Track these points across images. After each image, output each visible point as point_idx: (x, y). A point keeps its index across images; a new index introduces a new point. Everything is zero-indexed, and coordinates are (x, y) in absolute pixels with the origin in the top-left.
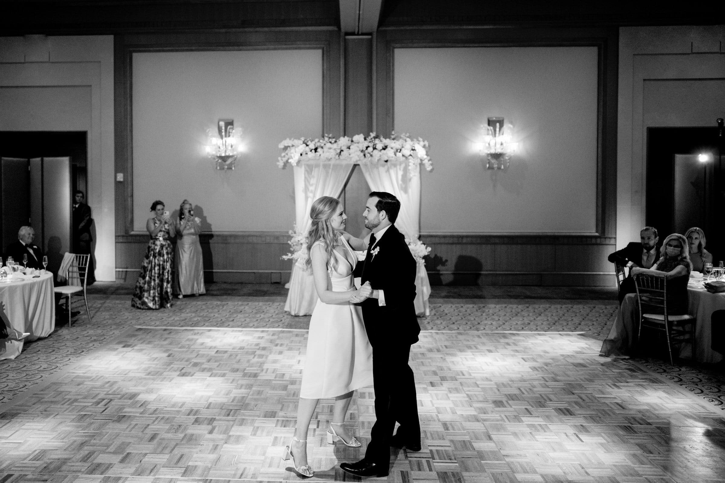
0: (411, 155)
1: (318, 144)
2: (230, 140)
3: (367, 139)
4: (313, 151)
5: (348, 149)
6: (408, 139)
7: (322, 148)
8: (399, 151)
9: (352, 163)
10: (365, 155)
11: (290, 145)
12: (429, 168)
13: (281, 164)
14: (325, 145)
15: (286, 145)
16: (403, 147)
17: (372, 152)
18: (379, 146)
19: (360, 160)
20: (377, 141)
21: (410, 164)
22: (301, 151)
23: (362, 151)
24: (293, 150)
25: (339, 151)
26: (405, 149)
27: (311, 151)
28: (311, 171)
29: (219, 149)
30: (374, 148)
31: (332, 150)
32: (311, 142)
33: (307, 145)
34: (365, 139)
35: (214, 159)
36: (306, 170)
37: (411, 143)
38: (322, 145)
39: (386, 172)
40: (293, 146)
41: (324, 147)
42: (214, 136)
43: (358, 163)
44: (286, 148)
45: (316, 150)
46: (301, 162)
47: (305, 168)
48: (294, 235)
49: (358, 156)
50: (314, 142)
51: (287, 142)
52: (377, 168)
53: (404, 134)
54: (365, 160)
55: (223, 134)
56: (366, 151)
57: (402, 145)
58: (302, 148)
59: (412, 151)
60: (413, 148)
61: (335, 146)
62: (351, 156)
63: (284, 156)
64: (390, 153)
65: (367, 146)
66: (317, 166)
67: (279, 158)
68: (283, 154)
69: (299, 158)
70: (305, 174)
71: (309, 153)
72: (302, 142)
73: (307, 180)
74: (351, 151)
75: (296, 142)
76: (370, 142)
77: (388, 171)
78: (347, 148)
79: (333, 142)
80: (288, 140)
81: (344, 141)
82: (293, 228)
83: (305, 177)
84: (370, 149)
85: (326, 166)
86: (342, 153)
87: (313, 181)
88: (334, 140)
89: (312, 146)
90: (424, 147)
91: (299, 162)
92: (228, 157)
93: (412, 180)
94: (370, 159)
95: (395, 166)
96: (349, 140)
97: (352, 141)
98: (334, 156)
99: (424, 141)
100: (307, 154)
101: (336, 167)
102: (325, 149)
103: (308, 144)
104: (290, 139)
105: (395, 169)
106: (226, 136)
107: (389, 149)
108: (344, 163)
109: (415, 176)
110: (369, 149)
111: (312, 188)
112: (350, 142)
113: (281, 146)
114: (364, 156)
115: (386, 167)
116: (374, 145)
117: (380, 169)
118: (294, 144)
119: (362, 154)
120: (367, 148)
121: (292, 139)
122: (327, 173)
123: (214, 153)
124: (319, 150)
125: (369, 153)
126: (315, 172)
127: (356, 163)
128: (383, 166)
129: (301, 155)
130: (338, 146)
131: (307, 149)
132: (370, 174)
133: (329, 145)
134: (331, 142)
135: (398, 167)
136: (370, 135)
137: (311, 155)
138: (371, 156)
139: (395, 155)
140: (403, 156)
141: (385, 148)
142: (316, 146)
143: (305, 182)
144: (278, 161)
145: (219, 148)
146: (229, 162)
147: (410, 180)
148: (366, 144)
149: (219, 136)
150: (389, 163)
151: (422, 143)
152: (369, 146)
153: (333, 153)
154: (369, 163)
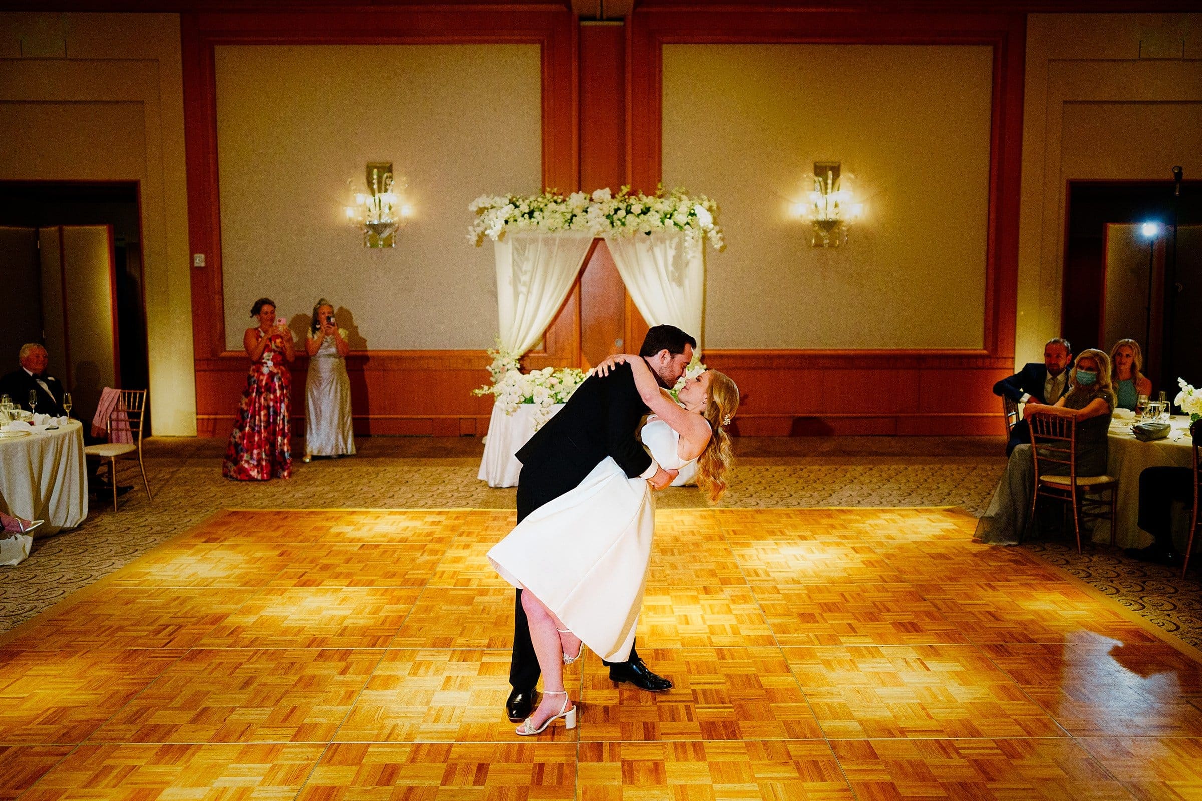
0: (688, 223)
1: (535, 205)
2: (387, 198)
3: (616, 195)
4: (527, 216)
5: (585, 213)
6: (684, 197)
7: (542, 210)
8: (668, 216)
9: (592, 237)
10: (612, 223)
11: (488, 206)
12: (718, 245)
13: (473, 238)
14: (546, 205)
15: (482, 206)
16: (675, 210)
17: (625, 217)
18: (636, 208)
19: (604, 231)
20: (632, 200)
21: (687, 238)
22: (506, 216)
24: (492, 213)
25: (569, 216)
26: (679, 213)
27: (523, 216)
28: (524, 249)
29: (368, 213)
30: (628, 212)
31: (557, 215)
32: (523, 200)
33: (517, 207)
34: (613, 197)
35: (361, 229)
36: (515, 249)
37: (689, 204)
38: (542, 206)
39: (648, 251)
40: (493, 207)
41: (545, 210)
42: (360, 191)
43: (602, 236)
44: (481, 211)
45: (531, 214)
46: (506, 234)
47: (513, 244)
48: (495, 355)
49: (601, 224)
50: (527, 202)
51: (483, 201)
52: (634, 245)
53: (677, 188)
54: (613, 231)
55: (375, 186)
56: (615, 217)
57: (675, 206)
58: (507, 210)
59: (690, 217)
60: (692, 212)
61: (563, 207)
62: (589, 224)
63: (478, 225)
64: (653, 219)
65: (616, 207)
66: (534, 241)
67: (470, 228)
68: (476, 222)
69: (502, 228)
70: (513, 254)
71: (520, 219)
72: (507, 201)
73: (516, 265)
74: (589, 216)
75: (498, 201)
76: (621, 201)
77: (651, 249)
78: (584, 211)
79: (559, 201)
80: (484, 197)
81: (577, 199)
82: (494, 345)
83: (514, 260)
84: (622, 213)
85: (547, 241)
86: (575, 219)
87: (527, 266)
88: (562, 197)
89: (525, 207)
90: (710, 209)
91: (502, 235)
92: (385, 226)
93: (690, 265)
94: (620, 229)
95: (662, 241)
96: (586, 199)
97: (592, 200)
98: (561, 225)
99: (709, 201)
100: (516, 221)
101: (564, 242)
102: (547, 213)
103: (518, 203)
104: (488, 197)
105: (663, 246)
106: (379, 192)
107: (652, 212)
108: (578, 236)
109: (694, 257)
110: (619, 212)
111: (524, 278)
112: (588, 201)
113: (473, 208)
114: (610, 226)
115: (648, 243)
116: (627, 207)
117: (637, 245)
118: (495, 205)
119: (608, 221)
120: (616, 210)
121: (492, 196)
122: (551, 252)
123: (360, 219)
124: (536, 214)
125: (619, 220)
126: (530, 252)
127: (597, 237)
128: (643, 241)
129: (507, 222)
130: (567, 208)
131: (517, 212)
132: (621, 255)
133: (553, 206)
134: (556, 202)
135: (667, 242)
136: (620, 190)
137: (523, 222)
138: (623, 224)
139: (663, 222)
140: (675, 224)
141: (646, 211)
142: (532, 208)
143: (513, 266)
144: (468, 233)
145: (369, 211)
146: (385, 234)
147: (687, 264)
148: (615, 204)
149: (369, 191)
150: (651, 236)
151: (706, 204)
152: (619, 209)
153: (559, 220)
154: (619, 237)
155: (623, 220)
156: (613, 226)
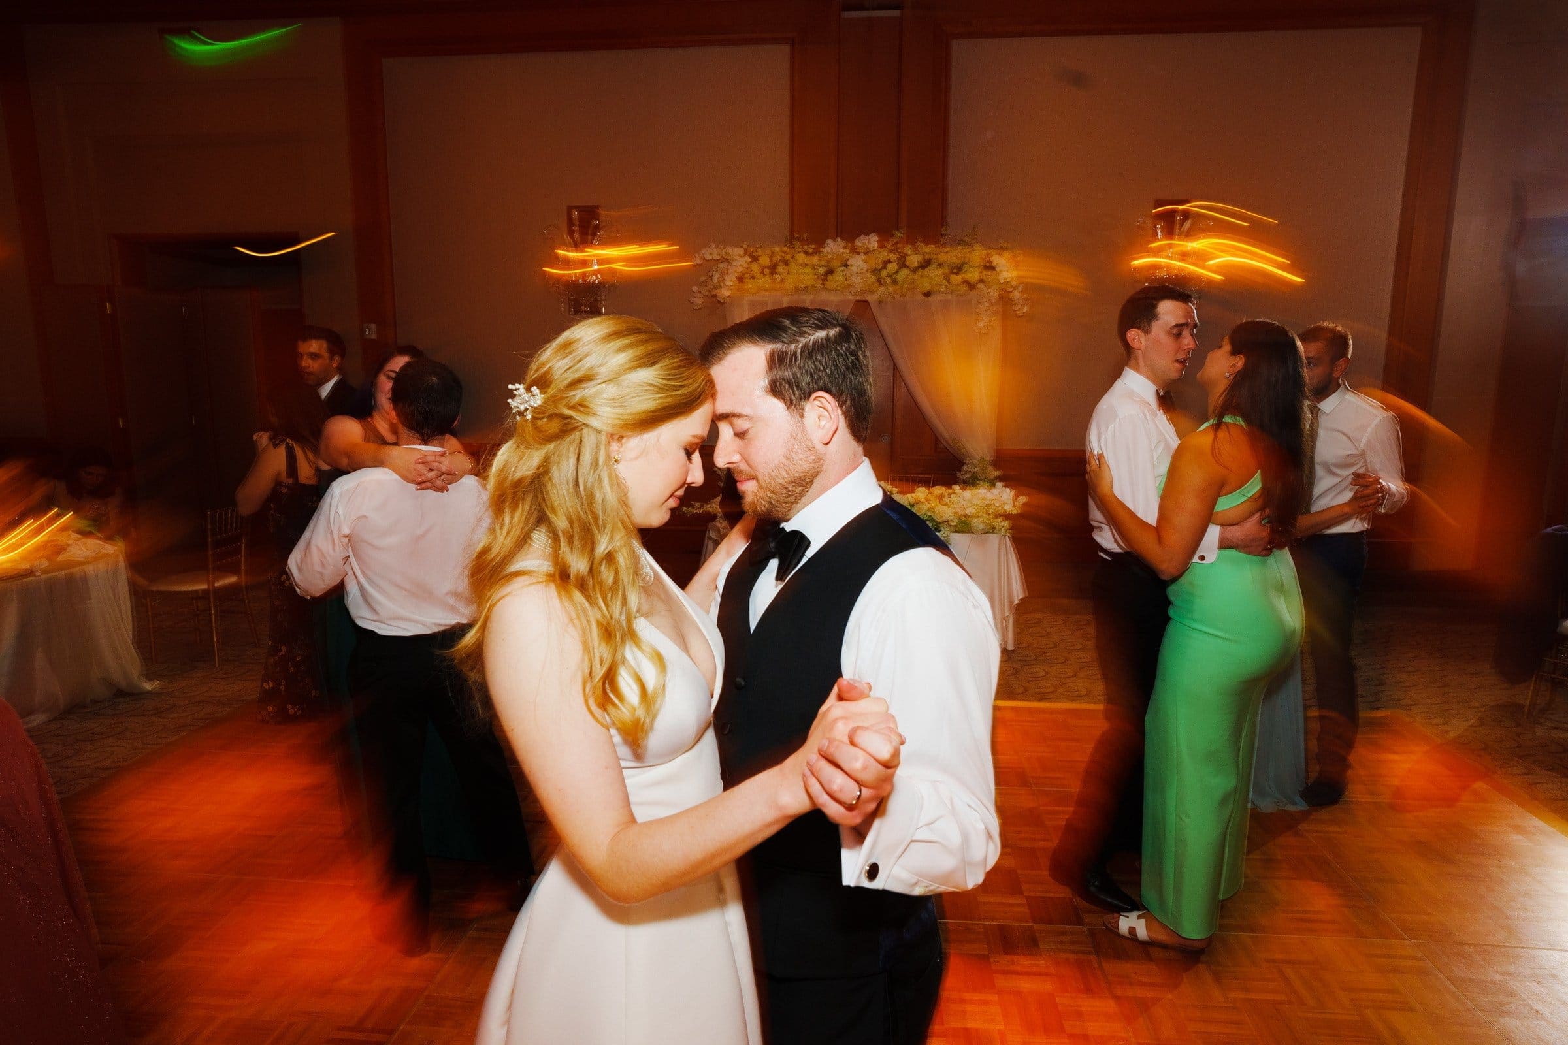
0: (982, 281)
1: (778, 256)
3: (887, 244)
4: (767, 271)
5: (844, 267)
6: (976, 245)
7: (786, 263)
8: (955, 270)
9: (853, 297)
10: (880, 280)
11: (718, 258)
12: (1022, 310)
13: (697, 301)
14: (793, 257)
15: (708, 257)
16: (965, 263)
17: (897, 272)
18: (914, 259)
19: (869, 291)
20: (908, 249)
21: (980, 300)
22: (741, 272)
23: (875, 272)
24: (723, 268)
25: (822, 271)
26: (970, 267)
27: (762, 271)
30: (902, 265)
31: (807, 270)
32: (764, 250)
33: (754, 259)
34: (882, 245)
35: (562, 290)
37: (985, 254)
38: (788, 258)
40: (724, 260)
41: (792, 263)
43: (866, 297)
45: (773, 269)
46: (740, 297)
49: (865, 282)
50: (769, 252)
51: (711, 251)
52: (909, 310)
53: (967, 233)
54: (882, 290)
55: (578, 240)
56: (884, 272)
57: (965, 257)
58: (742, 264)
59: (985, 271)
60: (988, 264)
61: (815, 260)
62: (850, 282)
63: (704, 284)
64: (935, 274)
65: (886, 259)
67: (695, 288)
68: (702, 279)
69: (736, 287)
71: (759, 275)
72: (742, 252)
74: (850, 270)
75: (731, 252)
76: (891, 251)
77: (930, 315)
78: (842, 264)
79: (811, 250)
80: (712, 245)
81: (834, 247)
84: (892, 267)
86: (832, 276)
88: (814, 246)
89: (765, 260)
90: (1013, 261)
91: (734, 296)
92: (590, 287)
93: (985, 338)
94: (891, 289)
95: (946, 305)
96: (845, 248)
97: (853, 249)
98: (811, 282)
99: (1012, 249)
100: (753, 276)
102: (794, 267)
103: (756, 255)
104: (717, 247)
105: (946, 311)
106: (584, 244)
107: (934, 266)
108: (835, 298)
109: (991, 327)
110: (889, 266)
112: (848, 251)
113: (697, 260)
114: (878, 283)
115: (927, 308)
116: (899, 259)
117: (912, 310)
118: (726, 257)
119: (874, 278)
120: (886, 262)
121: (724, 246)
124: (781, 269)
125: (889, 276)
127: (860, 298)
128: (921, 305)
129: (741, 279)
130: (820, 261)
131: (755, 267)
133: (801, 257)
134: (806, 253)
136: (893, 236)
137: (762, 279)
138: (895, 281)
139: (948, 280)
140: (965, 281)
141: (925, 264)
142: (774, 261)
144: (693, 294)
148: (884, 255)
149: (570, 243)
150: (932, 298)
151: (1009, 254)
152: (889, 261)
153: (808, 276)
154: (889, 299)
155: (894, 276)
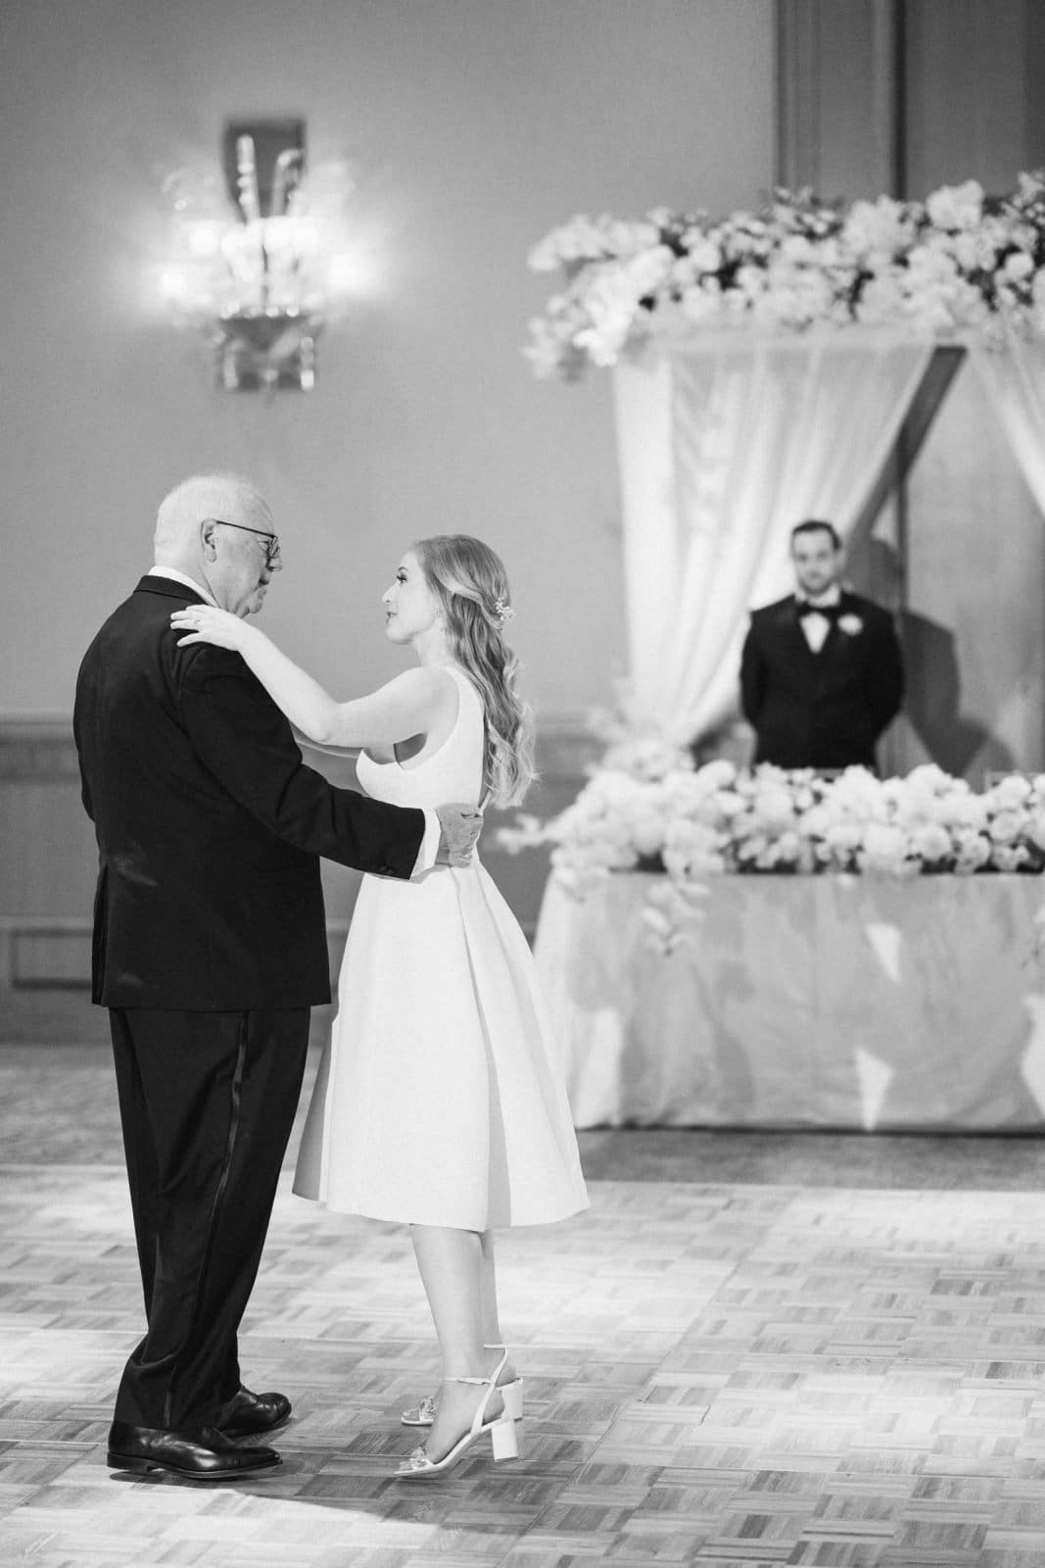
1: (740, 244)
2: (287, 233)
3: (1005, 206)
4: (712, 283)
5: (899, 269)
7: (761, 262)
9: (926, 341)
10: (989, 296)
11: (591, 251)
13: (544, 356)
14: (777, 244)
15: (571, 253)
17: (1029, 279)
19: (965, 324)
22: (645, 287)
23: (976, 276)
24: (604, 276)
25: (846, 280)
27: (700, 283)
28: (707, 385)
29: (227, 281)
31: (811, 277)
32: (705, 234)
33: (680, 251)
34: (990, 210)
35: (207, 332)
36: (681, 388)
38: (761, 248)
40: (610, 257)
41: (774, 261)
42: (205, 213)
43: (962, 338)
44: (575, 267)
45: (727, 276)
46: (649, 342)
47: (672, 370)
48: (614, 732)
49: (949, 306)
50: (716, 235)
51: (575, 238)
54: (991, 324)
55: (249, 198)
56: (1000, 277)
58: (650, 266)
61: (828, 252)
62: (909, 305)
63: (562, 315)
65: (1002, 245)
66: (739, 361)
67: (537, 326)
68: (556, 304)
69: (635, 322)
70: (673, 408)
71: (692, 294)
72: (653, 236)
73: (684, 440)
74: (911, 278)
75: (623, 235)
76: (1018, 225)
78: (895, 260)
79: (820, 228)
80: (580, 222)
81: (875, 223)
82: (608, 698)
83: (677, 425)
84: (1020, 263)
85: (784, 364)
86: (869, 290)
87: (716, 443)
88: (828, 216)
89: (705, 255)
91: (635, 344)
92: (282, 323)
94: (1018, 317)
96: (903, 219)
97: (925, 222)
98: (821, 307)
100: (677, 298)
101: (838, 362)
102: (778, 271)
103: (686, 242)
104: (593, 221)
106: (264, 212)
108: (883, 342)
110: (1013, 261)
111: (710, 482)
112: (910, 227)
113: (543, 259)
114: (982, 308)
118: (613, 250)
119: (973, 292)
120: (1003, 255)
121: (604, 219)
122: (791, 396)
123: (204, 300)
124: (747, 275)
125: (1012, 286)
126: (727, 399)
127: (945, 342)
129: (648, 303)
130: (840, 253)
131: (684, 270)
132: (1024, 401)
133: (797, 247)
134: (811, 235)
136: (1018, 189)
137: (703, 302)
138: (1026, 299)
142: (731, 255)
143: (675, 447)
144: (530, 340)
145: (230, 270)
146: (283, 346)
148: (998, 232)
149: (231, 209)
152: (1013, 249)
153: (813, 295)
154: (1016, 343)
155: (1024, 287)
156: (993, 308)
